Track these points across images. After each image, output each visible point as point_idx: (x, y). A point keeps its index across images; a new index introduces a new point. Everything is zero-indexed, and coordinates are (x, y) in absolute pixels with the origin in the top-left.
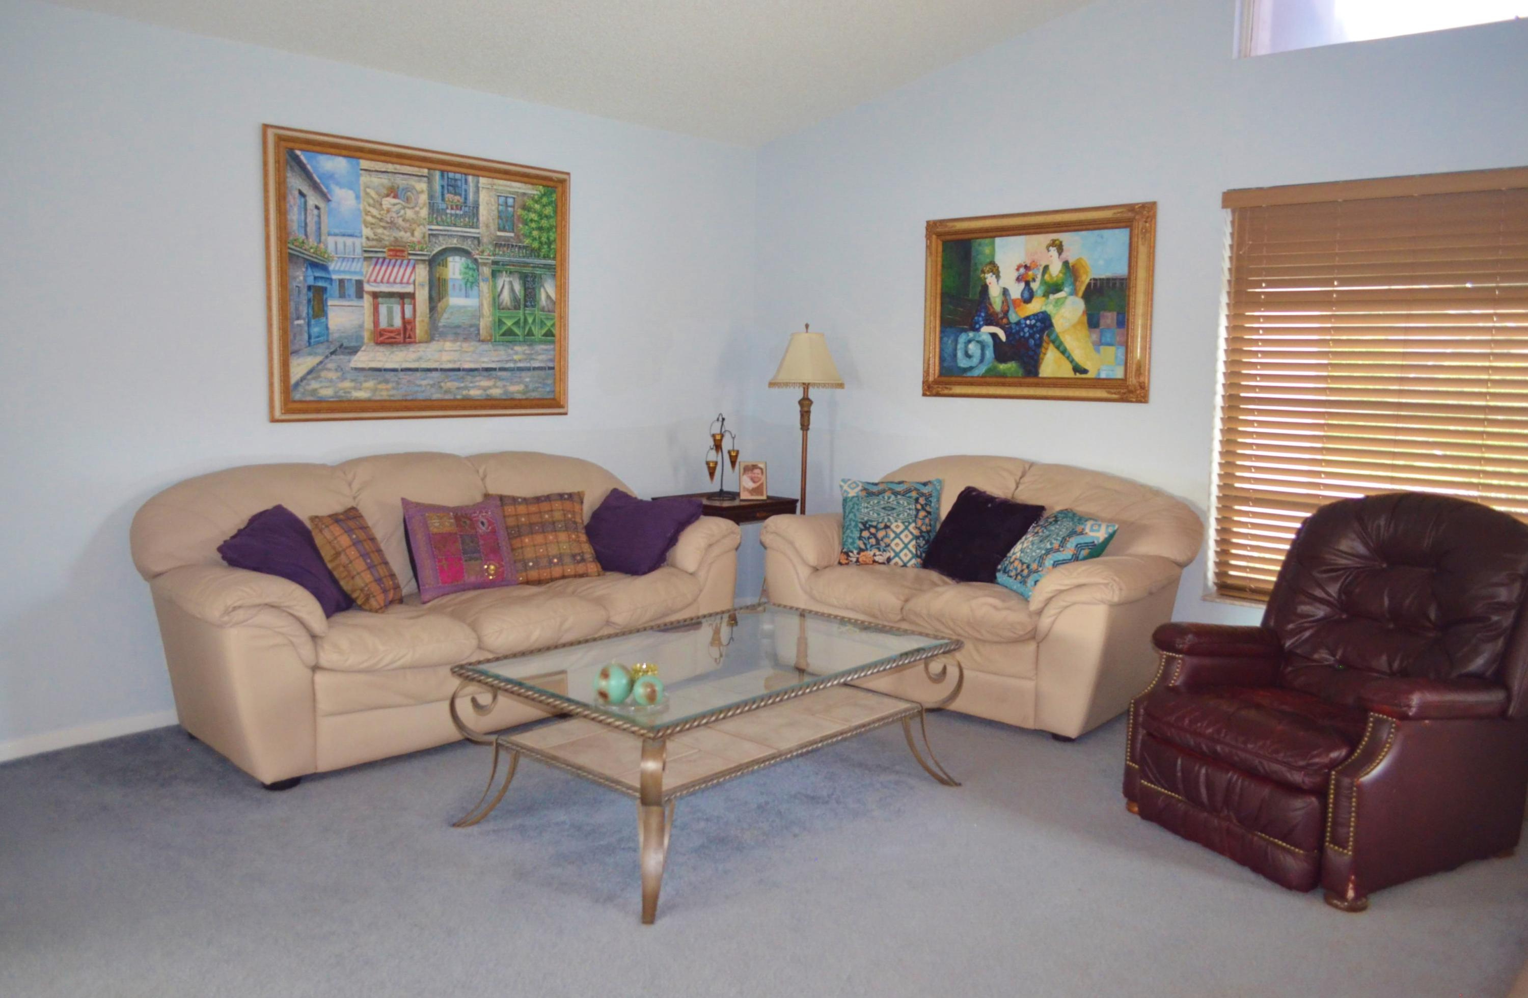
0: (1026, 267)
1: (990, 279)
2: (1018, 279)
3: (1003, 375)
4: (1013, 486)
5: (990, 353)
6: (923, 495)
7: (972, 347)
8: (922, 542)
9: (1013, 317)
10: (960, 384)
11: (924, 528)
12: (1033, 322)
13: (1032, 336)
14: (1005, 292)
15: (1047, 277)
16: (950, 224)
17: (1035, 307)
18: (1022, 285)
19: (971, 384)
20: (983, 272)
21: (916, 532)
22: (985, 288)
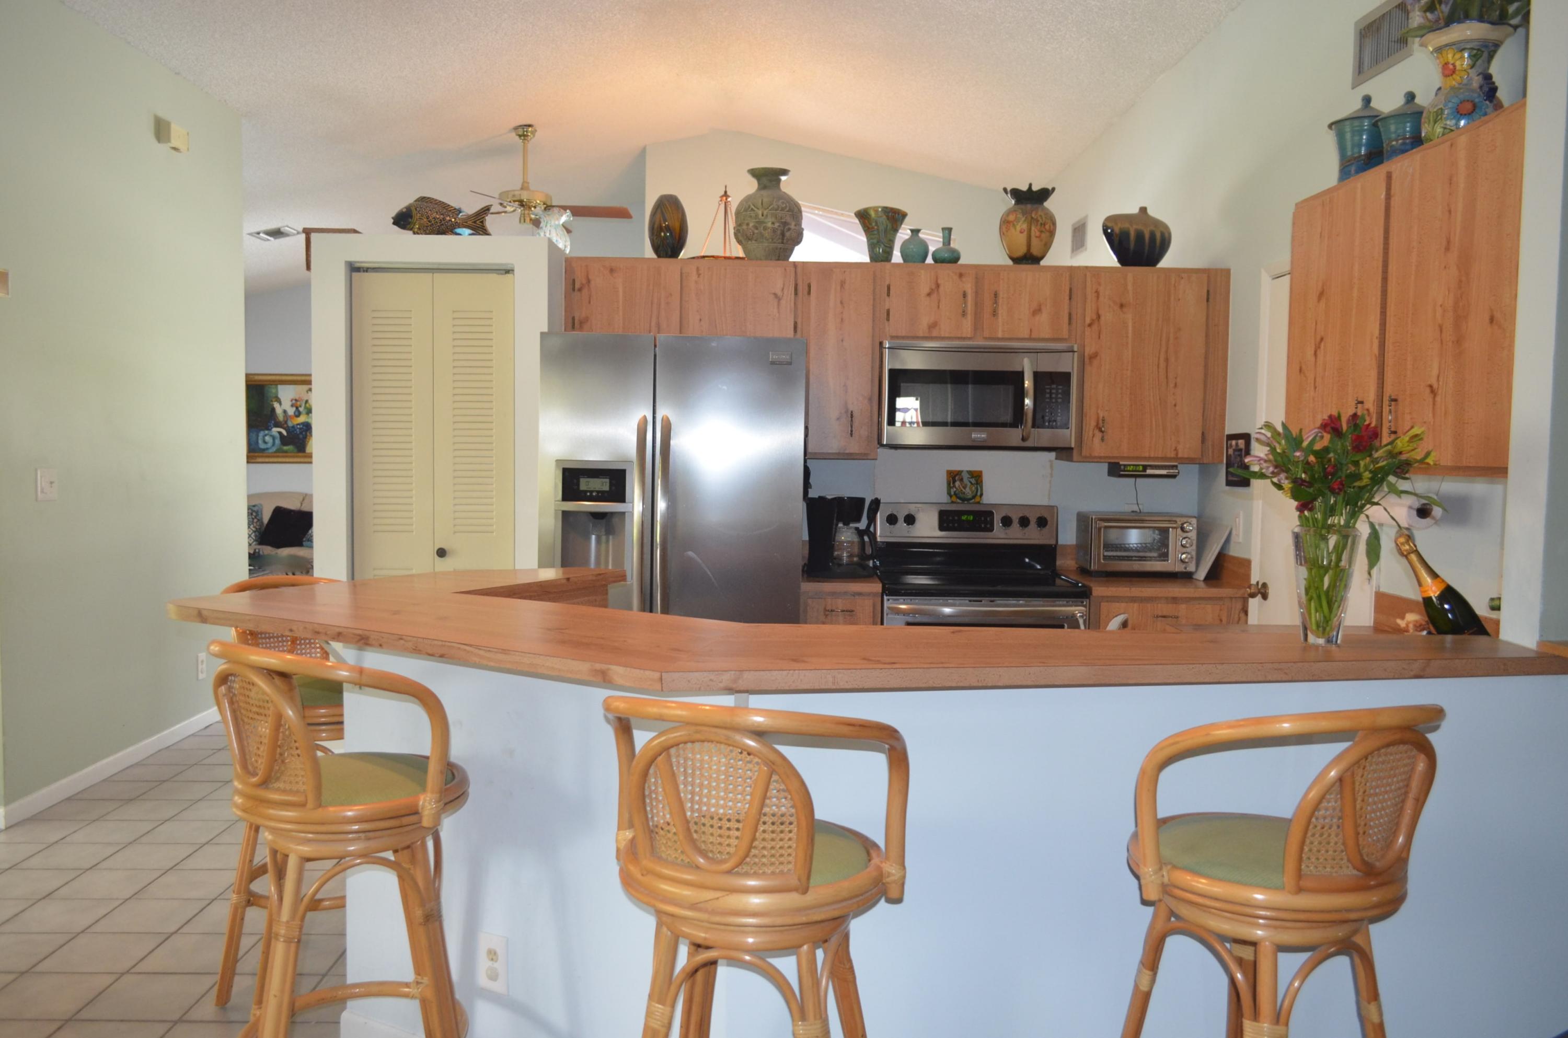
0: (296, 400)
1: (276, 405)
2: (292, 406)
3: (286, 452)
4: (299, 505)
5: (278, 441)
6: (254, 511)
7: (267, 438)
8: (257, 533)
9: (290, 424)
10: (262, 457)
11: (257, 527)
12: (301, 426)
13: (301, 433)
14: (285, 412)
15: (307, 405)
16: (252, 376)
17: (302, 419)
18: (294, 409)
19: (268, 457)
20: (272, 401)
21: (254, 529)
22: (273, 410)
